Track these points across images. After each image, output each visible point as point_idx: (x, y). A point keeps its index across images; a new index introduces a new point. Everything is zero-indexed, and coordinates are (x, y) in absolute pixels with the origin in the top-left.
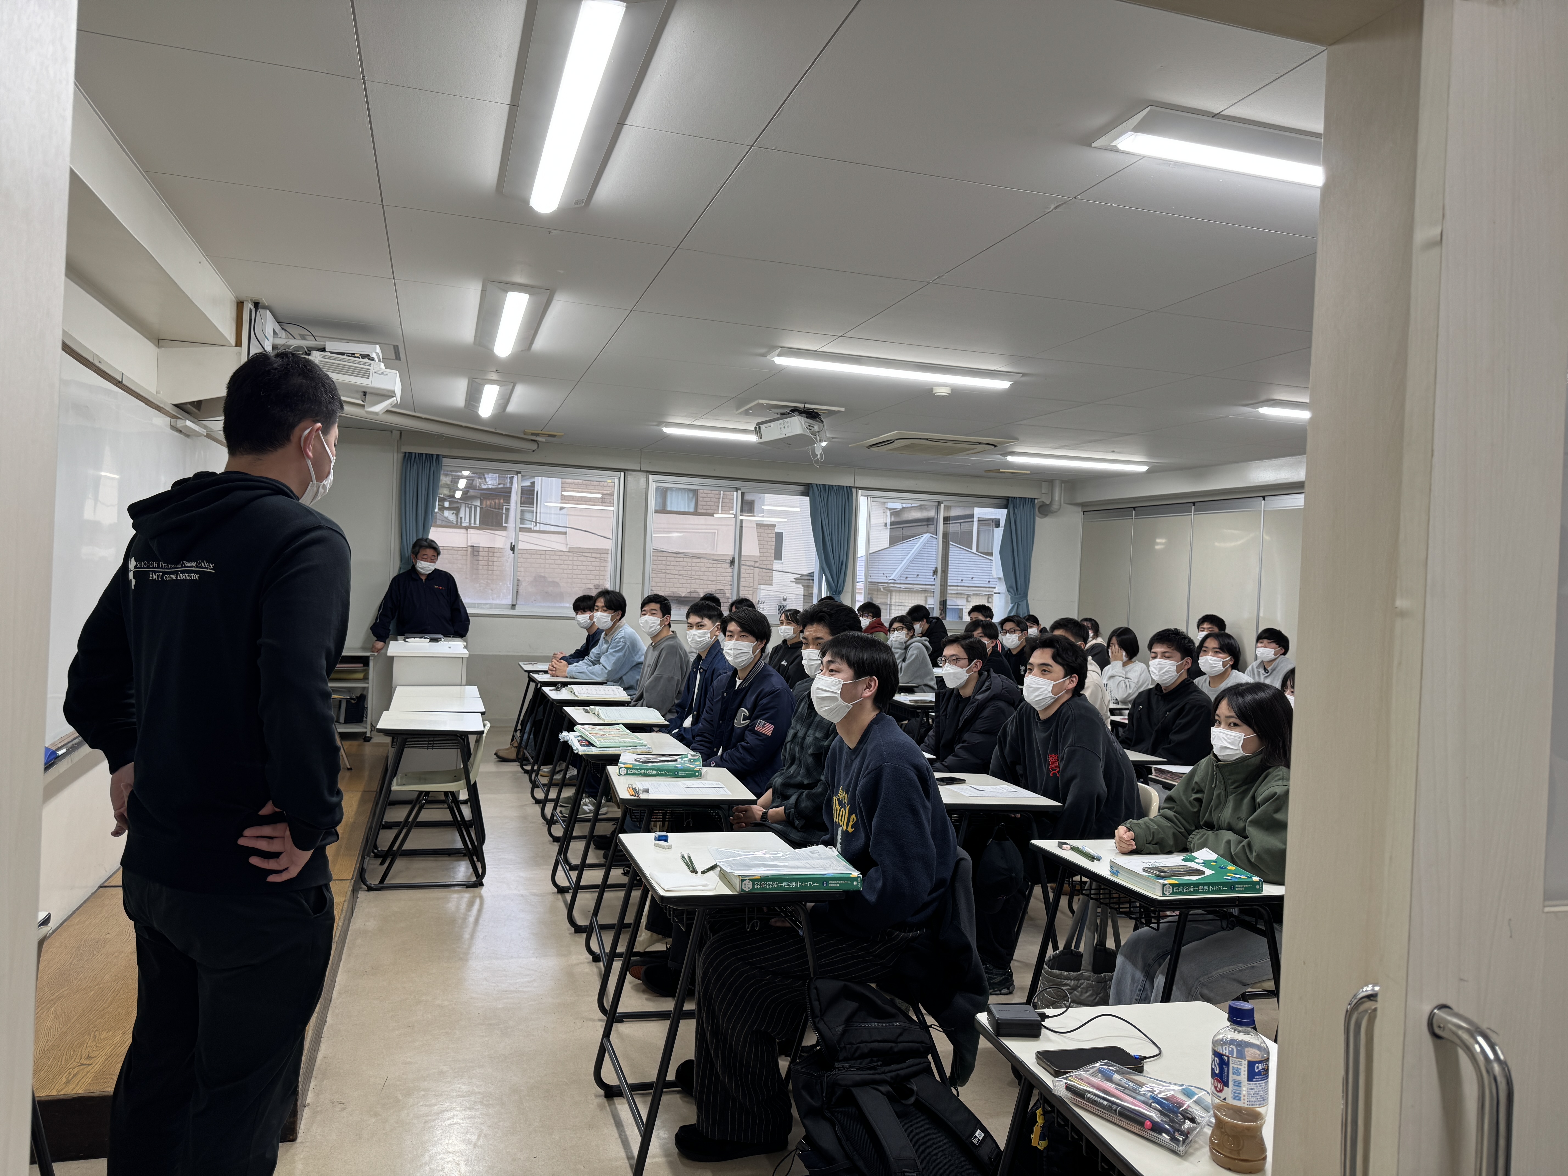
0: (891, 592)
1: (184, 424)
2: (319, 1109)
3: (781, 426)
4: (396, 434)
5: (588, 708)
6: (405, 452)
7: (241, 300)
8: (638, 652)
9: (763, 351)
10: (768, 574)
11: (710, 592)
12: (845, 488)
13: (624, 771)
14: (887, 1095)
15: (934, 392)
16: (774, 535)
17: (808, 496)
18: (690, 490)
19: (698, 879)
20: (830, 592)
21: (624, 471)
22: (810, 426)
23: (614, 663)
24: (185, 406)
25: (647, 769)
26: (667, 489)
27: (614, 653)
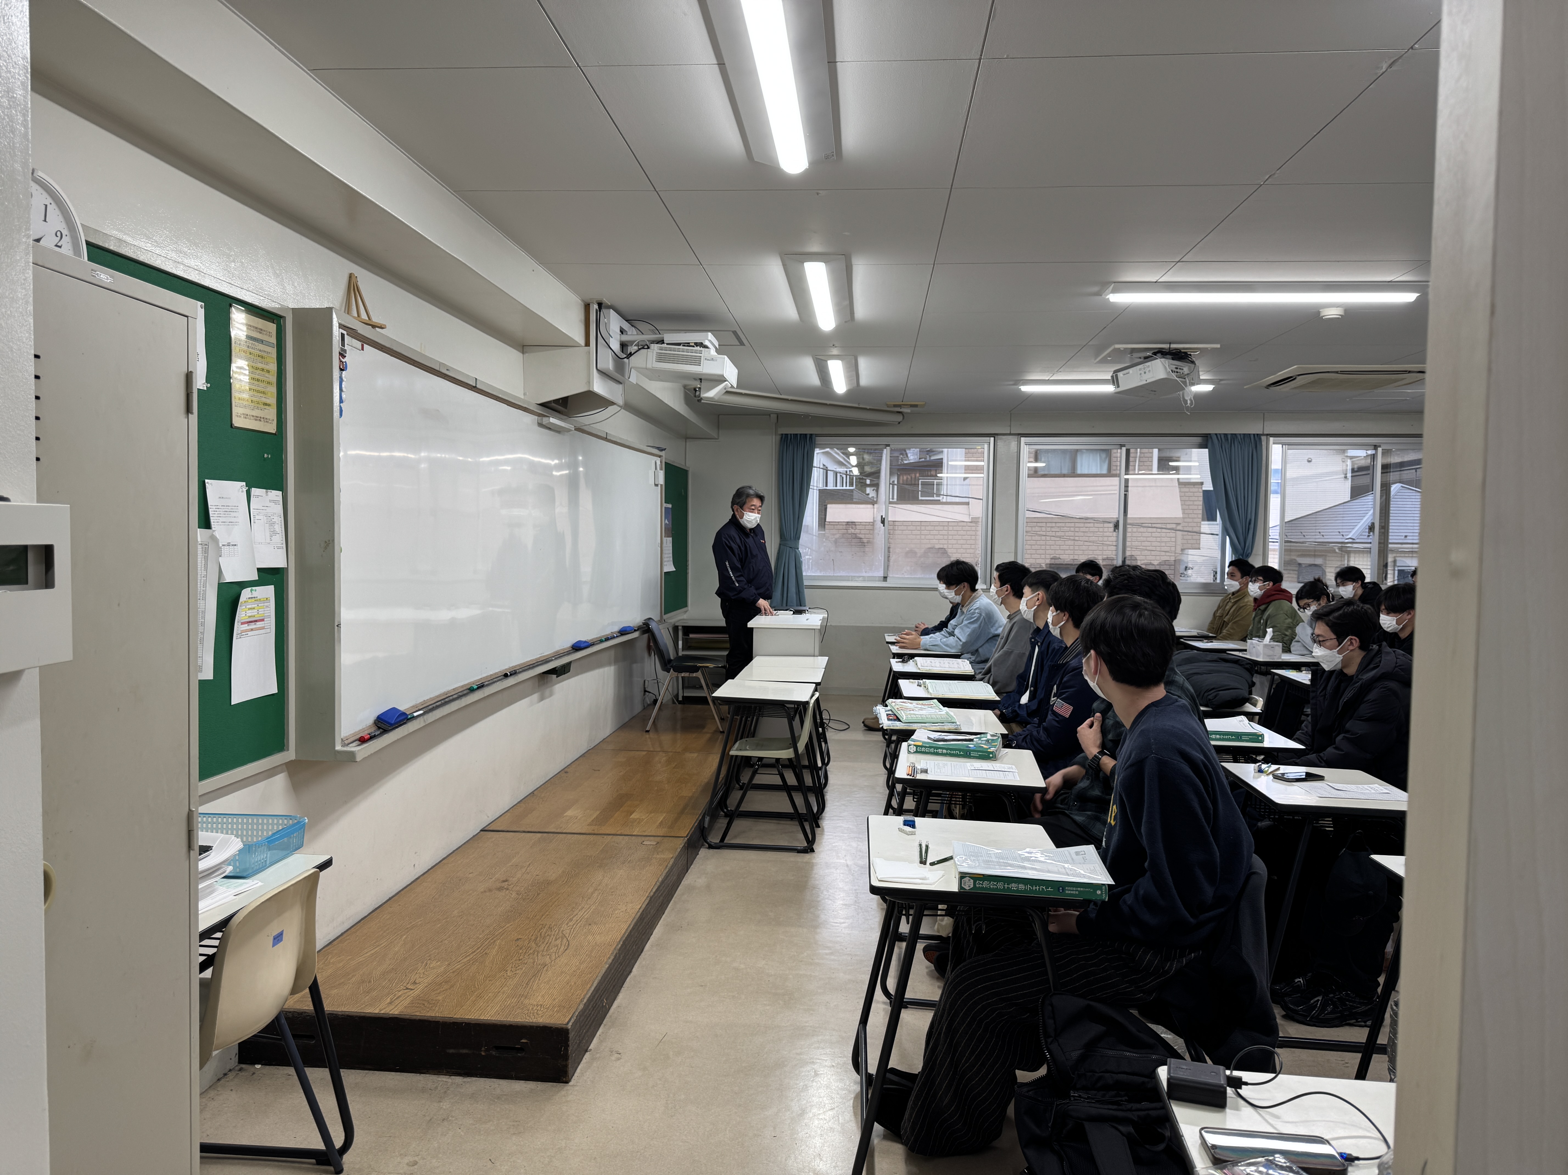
0: (1349, 553)
1: (548, 422)
2: (598, 1055)
3: (1141, 372)
4: (774, 416)
5: (921, 681)
6: (782, 434)
7: (589, 301)
8: (994, 624)
9: (1095, 289)
10: (1194, 537)
11: (1091, 559)
12: (1252, 437)
13: (913, 749)
14: (1128, 1136)
15: (1322, 315)
16: (1201, 494)
17: (1207, 448)
18: (1064, 451)
19: (926, 870)
20: (1235, 556)
21: (994, 435)
22: (1177, 368)
23: (968, 635)
24: (549, 405)
25: (937, 748)
26: (1077, 451)
27: (969, 625)
